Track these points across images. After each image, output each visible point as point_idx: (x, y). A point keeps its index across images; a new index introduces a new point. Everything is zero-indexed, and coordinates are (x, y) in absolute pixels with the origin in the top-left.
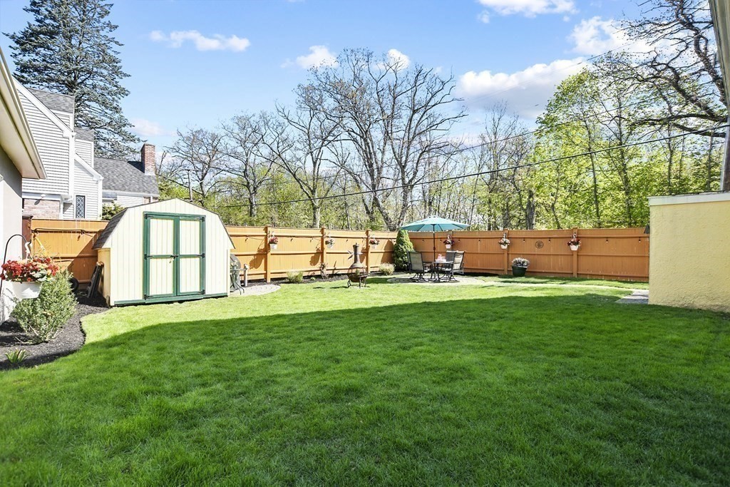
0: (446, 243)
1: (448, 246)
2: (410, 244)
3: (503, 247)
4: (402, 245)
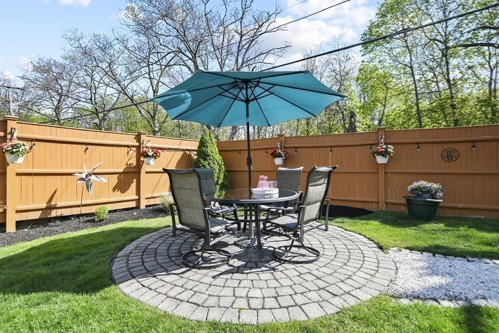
0: (275, 155)
1: (278, 161)
2: (218, 157)
3: (381, 160)
4: (205, 160)
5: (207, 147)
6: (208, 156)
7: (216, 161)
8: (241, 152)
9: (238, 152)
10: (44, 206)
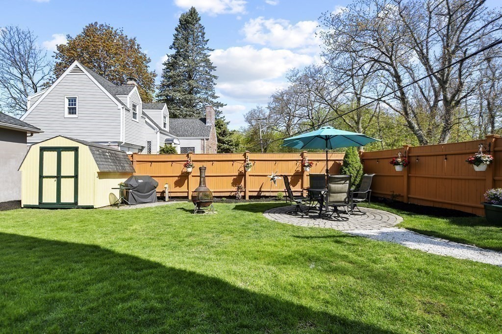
1: (398, 168)
5: (349, 158)
6: (349, 164)
7: (355, 168)
8: (379, 160)
9: (377, 160)
10: (258, 190)
